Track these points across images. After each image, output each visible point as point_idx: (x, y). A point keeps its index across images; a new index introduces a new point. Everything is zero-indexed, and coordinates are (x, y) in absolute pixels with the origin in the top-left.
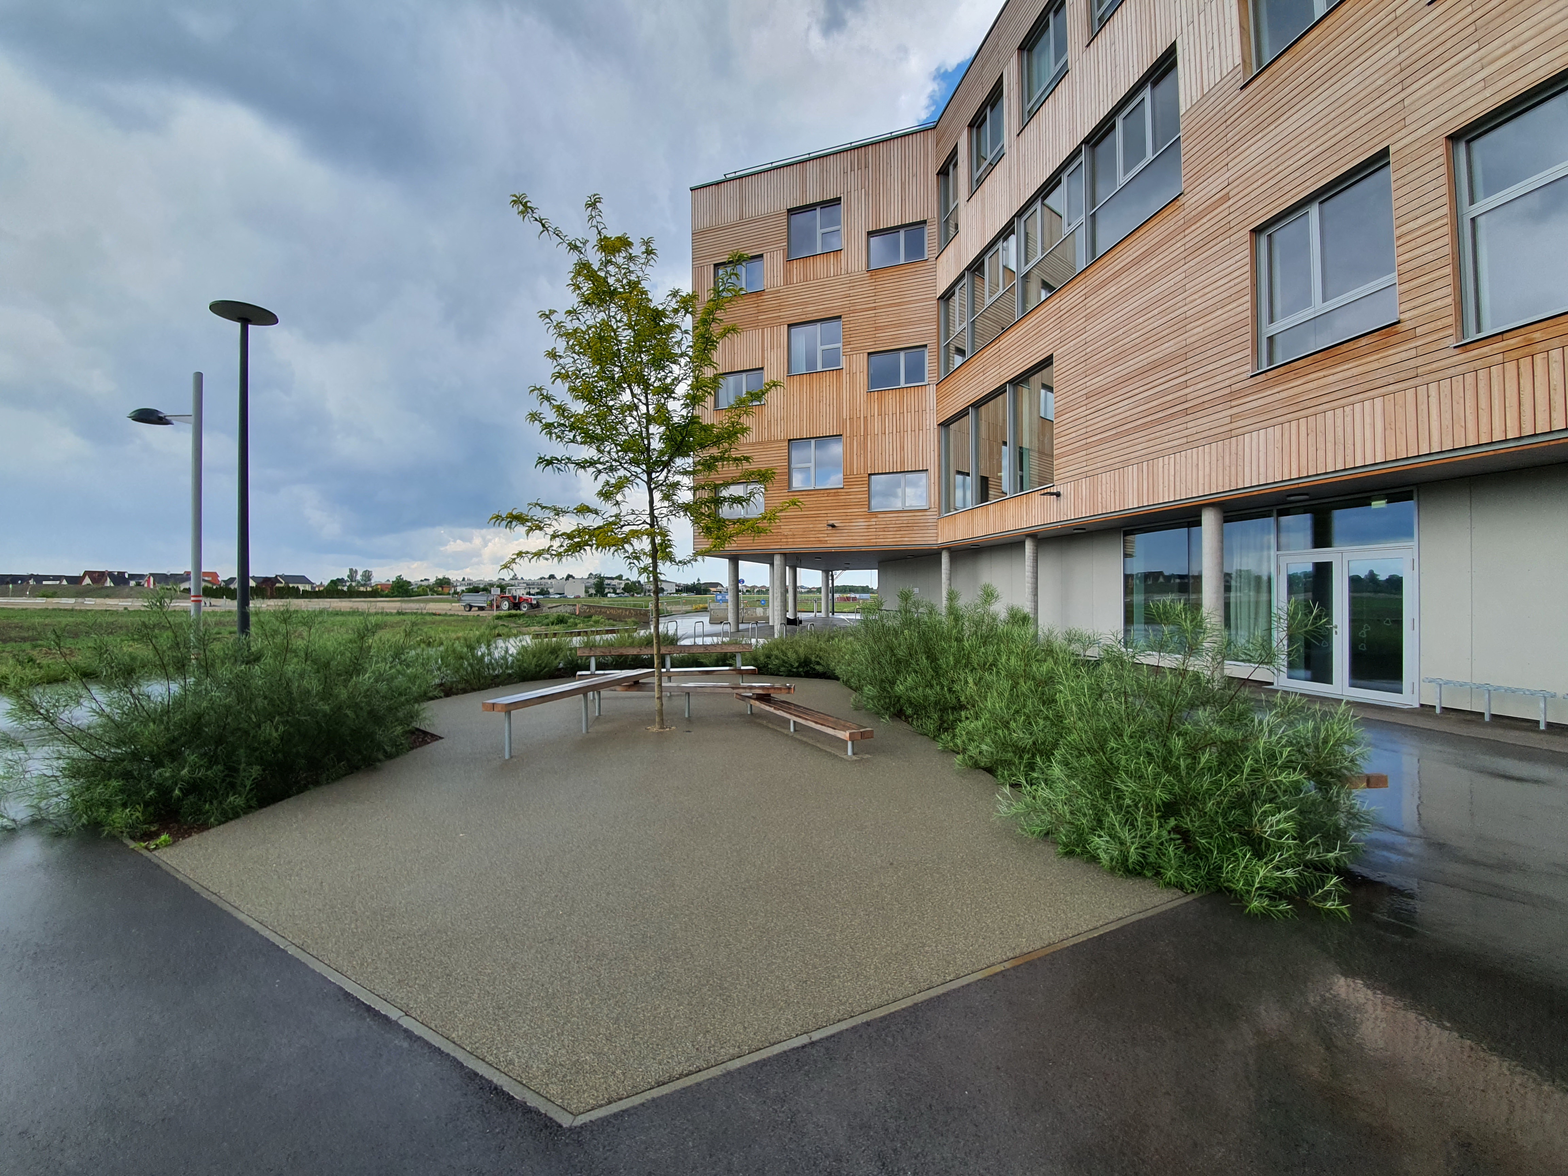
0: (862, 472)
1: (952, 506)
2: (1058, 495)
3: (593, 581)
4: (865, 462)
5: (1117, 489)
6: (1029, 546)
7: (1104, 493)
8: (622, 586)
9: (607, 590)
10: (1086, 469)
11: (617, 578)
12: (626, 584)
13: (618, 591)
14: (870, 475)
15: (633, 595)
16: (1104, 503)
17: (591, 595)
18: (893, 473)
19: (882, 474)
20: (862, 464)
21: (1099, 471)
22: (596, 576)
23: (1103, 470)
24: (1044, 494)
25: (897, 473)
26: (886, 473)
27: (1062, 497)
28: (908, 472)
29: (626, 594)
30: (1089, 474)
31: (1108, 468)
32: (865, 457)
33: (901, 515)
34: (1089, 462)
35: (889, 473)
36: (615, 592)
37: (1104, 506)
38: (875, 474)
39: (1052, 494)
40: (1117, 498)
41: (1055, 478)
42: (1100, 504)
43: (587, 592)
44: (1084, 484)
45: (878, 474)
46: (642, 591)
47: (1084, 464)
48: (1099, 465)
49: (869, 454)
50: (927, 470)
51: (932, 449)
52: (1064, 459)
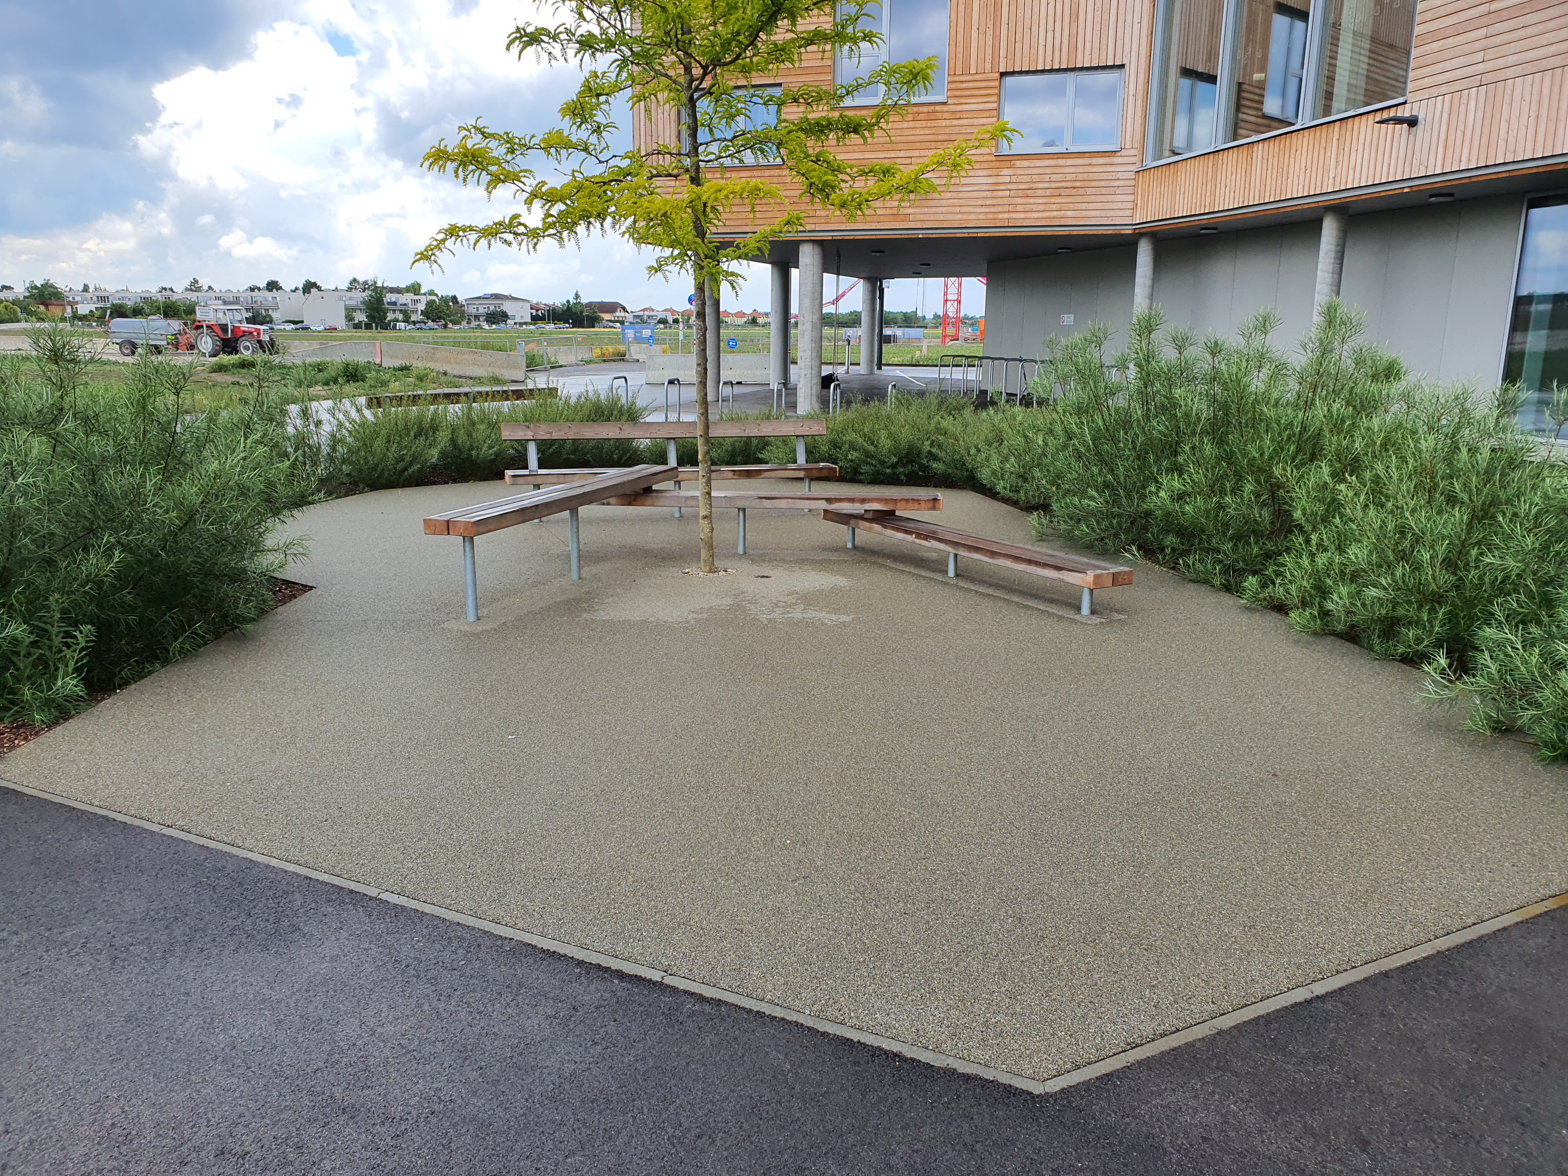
0: (988, 67)
1: (1167, 146)
2: (1412, 122)
3: (359, 297)
4: (996, 47)
5: (1544, 112)
6: (1330, 229)
7: (1514, 120)
8: (422, 307)
9: (390, 316)
10: (1481, 67)
11: (408, 290)
12: (430, 304)
13: (413, 318)
14: (1003, 74)
15: (445, 326)
16: (1511, 140)
17: (357, 326)
18: (1051, 71)
19: (1028, 72)
20: (989, 51)
21: (1510, 72)
22: (365, 286)
23: (1519, 70)
24: (1381, 122)
25: (1059, 70)
26: (1036, 72)
27: (1420, 126)
28: (1082, 69)
29: (430, 323)
30: (1486, 78)
31: (1530, 68)
32: (996, 37)
33: (1061, 162)
34: (1490, 54)
35: (1043, 71)
36: (406, 320)
37: (1511, 147)
38: (1013, 73)
39: (1399, 121)
40: (1541, 130)
41: (1410, 86)
42: (1502, 143)
43: (349, 318)
44: (1474, 99)
45: (1021, 73)
46: (463, 317)
47: (1479, 56)
48: (1511, 60)
49: (1004, 27)
50: (1122, 66)
51: (1137, 19)
52: (1436, 46)
